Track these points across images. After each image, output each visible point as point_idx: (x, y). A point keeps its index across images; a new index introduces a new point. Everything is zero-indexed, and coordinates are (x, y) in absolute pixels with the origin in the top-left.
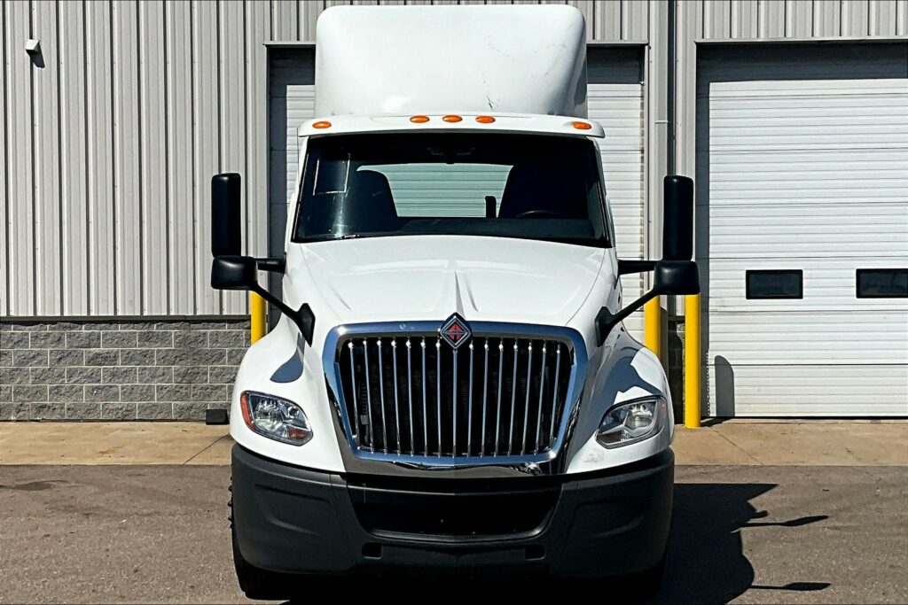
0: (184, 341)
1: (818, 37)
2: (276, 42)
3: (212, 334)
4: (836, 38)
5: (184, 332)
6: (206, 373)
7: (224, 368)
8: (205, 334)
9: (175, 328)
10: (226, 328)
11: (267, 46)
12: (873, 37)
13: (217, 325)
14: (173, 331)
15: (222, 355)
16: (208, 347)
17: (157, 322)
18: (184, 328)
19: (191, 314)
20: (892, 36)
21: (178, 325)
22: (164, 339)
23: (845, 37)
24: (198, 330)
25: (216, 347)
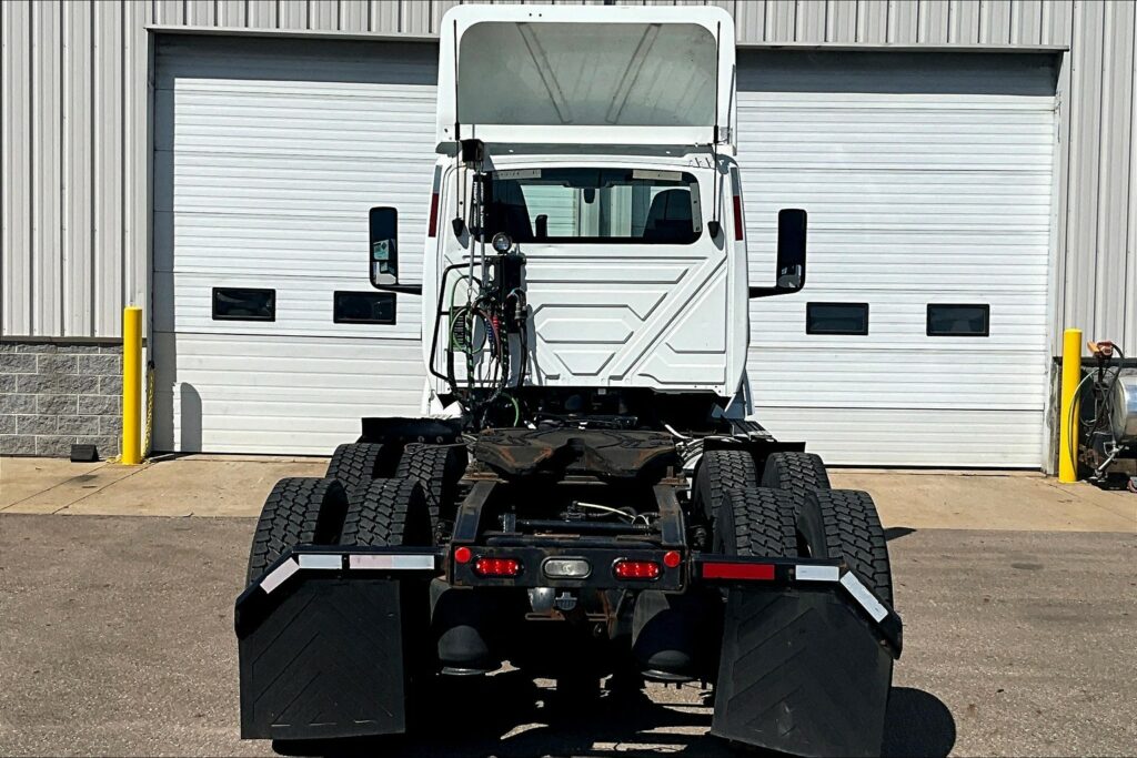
0: (50, 366)
1: (770, 42)
2: (159, 26)
3: (82, 359)
4: (790, 43)
5: (48, 355)
6: (74, 403)
7: (95, 398)
8: (74, 358)
9: (40, 351)
10: (99, 353)
11: (149, 30)
12: (831, 43)
13: (87, 348)
14: (38, 355)
15: (93, 383)
16: (77, 373)
17: (19, 343)
18: (50, 352)
19: (58, 334)
20: (851, 43)
21: (43, 347)
22: (27, 362)
23: (800, 42)
24: (65, 354)
25: (87, 372)
